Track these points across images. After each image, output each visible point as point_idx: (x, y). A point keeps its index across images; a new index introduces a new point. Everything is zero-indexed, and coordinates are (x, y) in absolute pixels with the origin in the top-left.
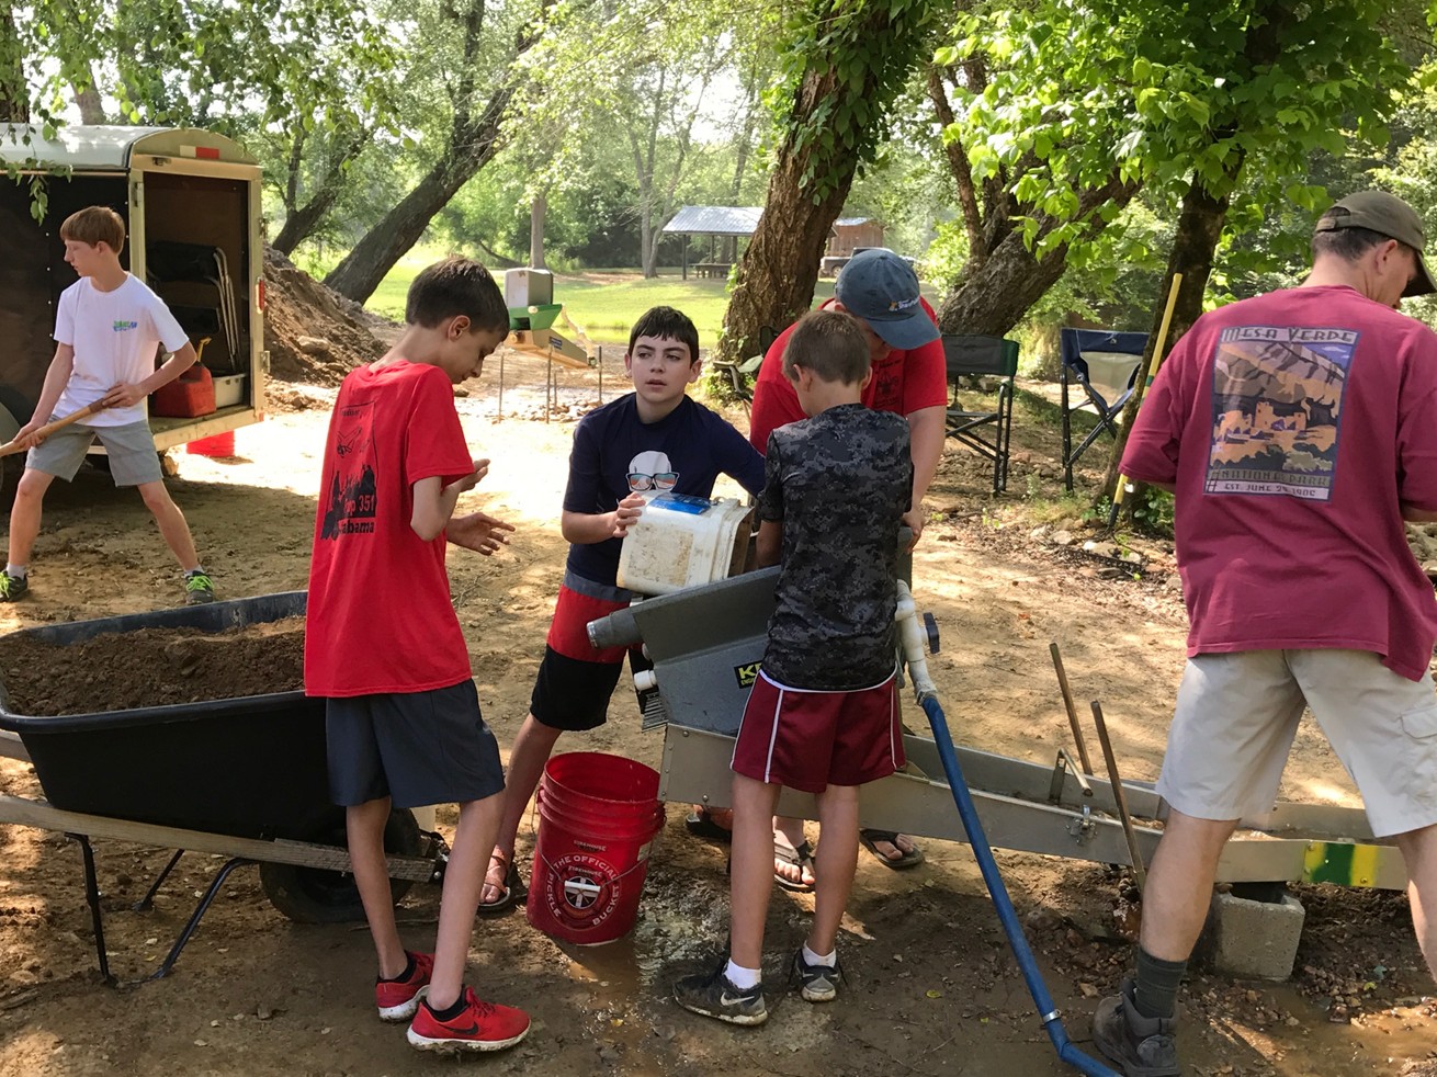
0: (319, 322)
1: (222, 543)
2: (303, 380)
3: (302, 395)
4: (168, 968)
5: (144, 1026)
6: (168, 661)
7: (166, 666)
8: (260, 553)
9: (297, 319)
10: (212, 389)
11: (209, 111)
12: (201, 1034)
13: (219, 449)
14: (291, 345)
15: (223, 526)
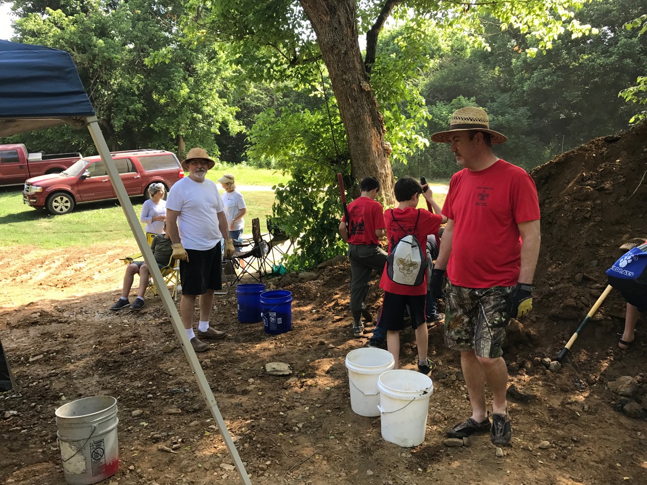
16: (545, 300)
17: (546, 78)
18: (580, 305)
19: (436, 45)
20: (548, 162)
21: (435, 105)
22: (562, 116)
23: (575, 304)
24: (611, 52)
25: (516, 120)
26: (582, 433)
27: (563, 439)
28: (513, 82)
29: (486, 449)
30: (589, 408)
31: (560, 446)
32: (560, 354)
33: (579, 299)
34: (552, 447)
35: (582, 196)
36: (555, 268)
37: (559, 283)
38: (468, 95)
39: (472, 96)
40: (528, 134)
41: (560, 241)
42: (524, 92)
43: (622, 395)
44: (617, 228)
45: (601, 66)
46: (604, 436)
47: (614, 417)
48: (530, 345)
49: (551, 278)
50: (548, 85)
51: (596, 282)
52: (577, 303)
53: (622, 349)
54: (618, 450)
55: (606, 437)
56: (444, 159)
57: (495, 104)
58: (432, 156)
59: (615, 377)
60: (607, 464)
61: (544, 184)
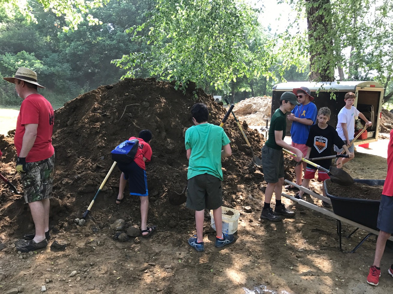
0: (389, 120)
1: (366, 166)
2: (384, 133)
3: (384, 136)
4: (354, 251)
5: (349, 262)
6: (361, 190)
7: (361, 191)
8: (375, 169)
9: (384, 119)
10: (366, 134)
11: (367, 76)
12: (361, 267)
13: (366, 146)
14: (382, 125)
15: (366, 162)
16: (75, 183)
17: (79, 48)
18: (96, 183)
19: (4, 13)
20: (75, 99)
21: (5, 55)
22: (90, 71)
23: (92, 183)
24: (113, 38)
25: (62, 71)
26: (96, 259)
27: (85, 266)
28: (59, 47)
29: (34, 289)
30: (100, 243)
31: (83, 271)
32: (84, 214)
33: (95, 180)
34: (78, 273)
35: (95, 119)
36: (81, 163)
37: (84, 171)
38: (30, 51)
39: (32, 52)
40: (71, 79)
41: (83, 146)
42: (66, 54)
43: (117, 231)
44: (114, 137)
45: (109, 45)
46: (107, 257)
47: (113, 244)
48: (67, 212)
49: (79, 169)
50: (81, 52)
51: (104, 169)
52: (93, 182)
53: (118, 204)
54: (115, 263)
55: (109, 257)
56: (14, 93)
57: (48, 59)
58: (4, 90)
59: (114, 221)
60: (109, 273)
61: (73, 112)
